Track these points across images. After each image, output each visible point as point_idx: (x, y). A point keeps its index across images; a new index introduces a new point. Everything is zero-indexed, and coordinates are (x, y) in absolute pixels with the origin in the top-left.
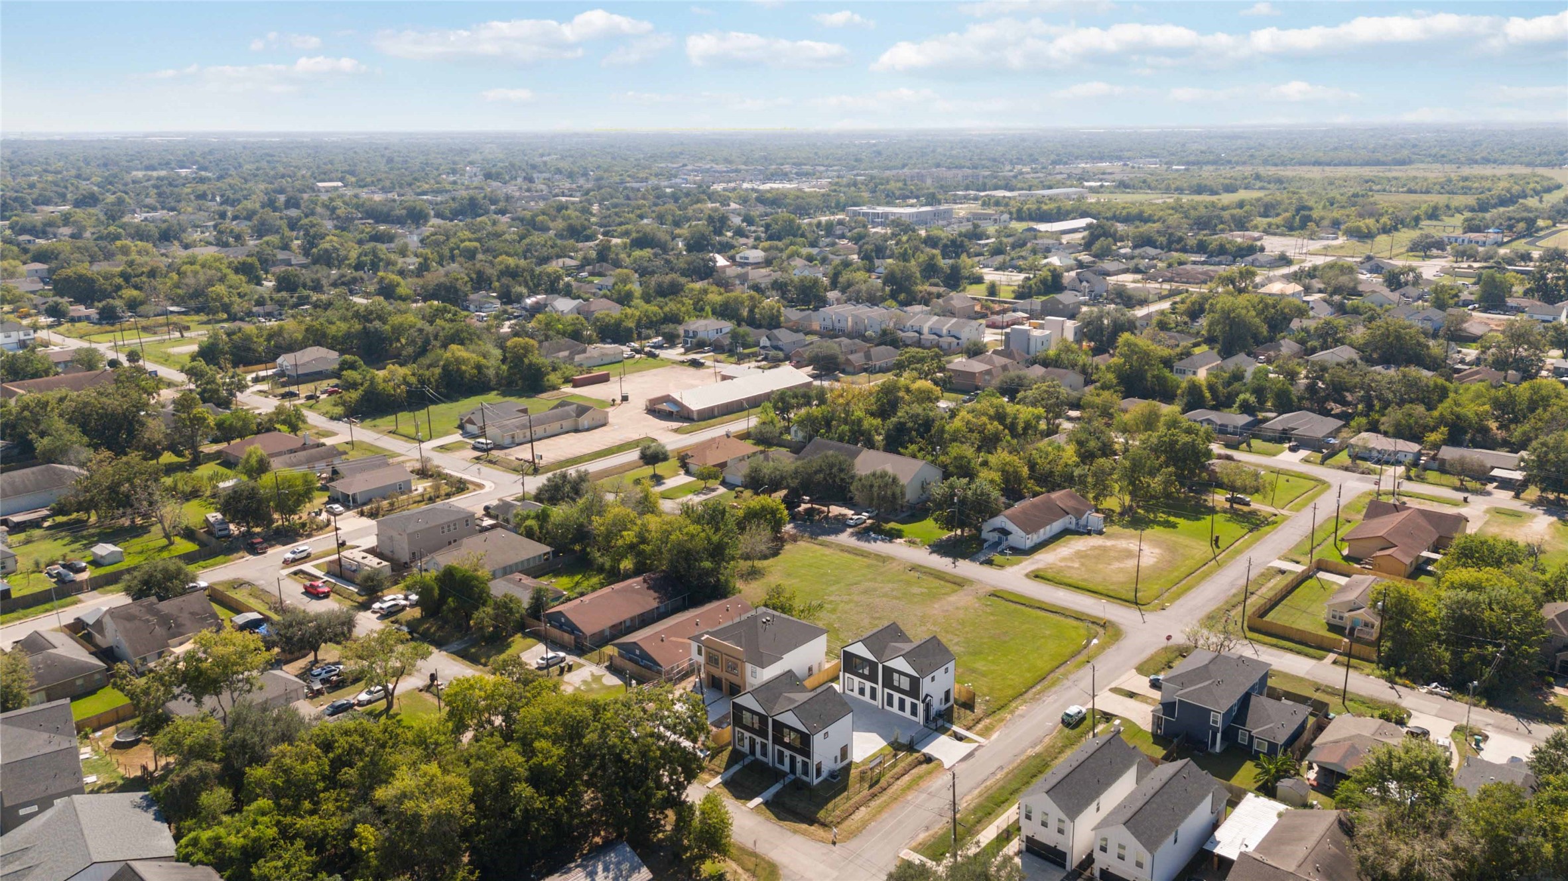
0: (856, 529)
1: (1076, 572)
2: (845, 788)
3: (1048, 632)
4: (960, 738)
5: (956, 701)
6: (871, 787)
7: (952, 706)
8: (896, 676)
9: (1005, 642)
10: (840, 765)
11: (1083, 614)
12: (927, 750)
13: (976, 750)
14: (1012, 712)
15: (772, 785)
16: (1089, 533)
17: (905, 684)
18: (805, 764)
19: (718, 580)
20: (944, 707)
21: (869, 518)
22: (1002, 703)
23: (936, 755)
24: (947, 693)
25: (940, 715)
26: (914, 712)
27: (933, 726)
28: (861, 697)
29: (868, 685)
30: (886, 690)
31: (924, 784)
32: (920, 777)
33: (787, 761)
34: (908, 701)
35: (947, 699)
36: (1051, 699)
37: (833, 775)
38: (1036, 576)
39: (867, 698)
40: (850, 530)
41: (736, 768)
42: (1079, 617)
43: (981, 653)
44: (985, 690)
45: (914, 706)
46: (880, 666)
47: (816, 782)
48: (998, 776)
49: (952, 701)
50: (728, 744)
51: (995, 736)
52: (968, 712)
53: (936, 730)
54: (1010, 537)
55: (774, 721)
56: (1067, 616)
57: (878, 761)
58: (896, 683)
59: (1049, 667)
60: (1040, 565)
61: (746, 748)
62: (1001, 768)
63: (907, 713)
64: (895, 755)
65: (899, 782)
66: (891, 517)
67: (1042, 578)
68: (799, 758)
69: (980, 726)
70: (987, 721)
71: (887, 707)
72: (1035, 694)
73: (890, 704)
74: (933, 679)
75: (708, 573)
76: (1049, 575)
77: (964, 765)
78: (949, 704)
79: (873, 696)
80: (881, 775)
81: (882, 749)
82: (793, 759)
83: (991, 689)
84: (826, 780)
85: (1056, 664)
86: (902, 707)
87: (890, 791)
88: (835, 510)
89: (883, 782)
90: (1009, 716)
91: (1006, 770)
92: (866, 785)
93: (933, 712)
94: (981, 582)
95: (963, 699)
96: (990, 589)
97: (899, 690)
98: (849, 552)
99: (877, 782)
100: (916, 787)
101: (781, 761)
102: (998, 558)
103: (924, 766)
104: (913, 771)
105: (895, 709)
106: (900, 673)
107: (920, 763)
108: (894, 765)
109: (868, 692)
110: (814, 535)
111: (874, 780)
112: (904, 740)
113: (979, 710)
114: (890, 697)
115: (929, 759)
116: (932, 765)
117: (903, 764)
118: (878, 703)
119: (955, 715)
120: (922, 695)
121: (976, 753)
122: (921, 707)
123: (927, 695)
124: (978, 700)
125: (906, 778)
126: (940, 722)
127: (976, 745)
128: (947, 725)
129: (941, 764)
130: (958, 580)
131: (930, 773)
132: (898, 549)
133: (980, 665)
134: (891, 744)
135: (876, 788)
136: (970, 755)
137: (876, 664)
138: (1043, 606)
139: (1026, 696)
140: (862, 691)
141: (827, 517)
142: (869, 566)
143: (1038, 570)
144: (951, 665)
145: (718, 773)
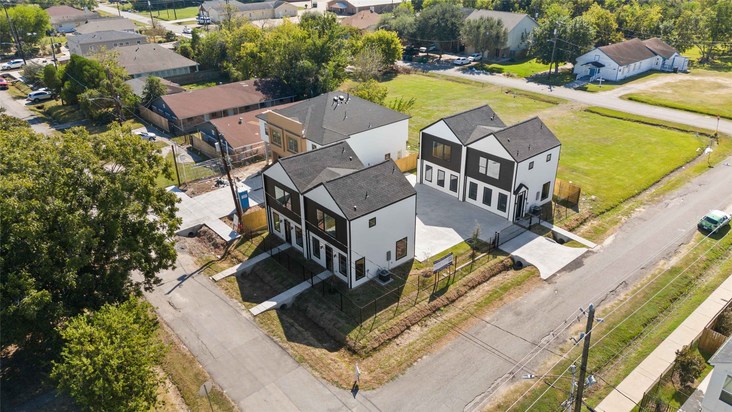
0: (462, 67)
1: (669, 96)
2: (396, 297)
3: (654, 140)
4: (561, 241)
5: (555, 199)
6: (433, 298)
7: (550, 203)
8: (483, 161)
9: (607, 146)
10: (394, 263)
11: (688, 126)
12: (519, 253)
13: (583, 256)
14: (627, 214)
15: (298, 283)
16: (675, 71)
17: (494, 170)
18: (343, 260)
19: (317, 80)
20: (540, 203)
21: (474, 61)
22: (611, 204)
23: (528, 259)
24: (546, 187)
25: (534, 211)
26: (502, 205)
27: (526, 223)
28: (440, 188)
29: (449, 173)
30: (470, 179)
31: (510, 299)
32: (505, 289)
33: (323, 252)
34: (496, 191)
35: (545, 195)
36: (676, 202)
37: (382, 276)
38: (630, 99)
39: (446, 189)
40: (456, 68)
41: (264, 256)
42: (684, 130)
43: (581, 154)
44: (590, 188)
45: (503, 200)
46: (464, 149)
47: (355, 284)
48: (622, 296)
49: (549, 198)
50: (264, 229)
51: (608, 241)
52: (570, 211)
53: (530, 229)
54: (602, 70)
55: (305, 198)
56: (670, 128)
57: (446, 262)
58: (482, 170)
59: (662, 170)
60: (632, 91)
61: (282, 235)
62: (625, 284)
63: (493, 207)
64: (473, 256)
65: (473, 292)
66: (493, 61)
67: (636, 100)
68: (336, 251)
69: (585, 228)
70: (595, 223)
71: (468, 200)
72: (653, 196)
73: (473, 195)
74: (531, 166)
75: (307, 72)
76: (643, 98)
77: (568, 277)
78: (546, 201)
79: (454, 186)
80: (450, 281)
81: (455, 247)
82: (329, 251)
83: (597, 189)
84: (372, 281)
85: (671, 168)
86: (487, 200)
87: (460, 304)
88: (446, 57)
89: (452, 291)
90: (624, 219)
91: (631, 288)
92: (427, 294)
93: (526, 208)
94: (576, 101)
95: (562, 197)
96: (586, 106)
97: (485, 178)
98: (453, 81)
99: (444, 290)
100: (498, 303)
101: (317, 253)
102: (590, 86)
103: (511, 273)
104: (495, 279)
105: (479, 202)
106: (489, 157)
107: (506, 268)
108: (470, 269)
109: (447, 183)
110: (425, 70)
111: (440, 286)
112: (486, 237)
113: (584, 209)
114: (474, 187)
115: (518, 265)
116: (522, 273)
117: (482, 269)
118: (459, 194)
119: (555, 213)
120: (515, 185)
121: (586, 261)
122: (512, 199)
123: (521, 186)
124: (582, 199)
125: (486, 287)
126: (535, 220)
127: (584, 250)
128: (545, 224)
129: (535, 272)
130: (552, 100)
131: (519, 284)
132: (498, 79)
133: (581, 164)
134: (469, 241)
135: (438, 302)
136: (576, 264)
137: (460, 147)
138: (643, 120)
139: (639, 198)
140: (441, 183)
141: (438, 61)
142: (469, 89)
143: (631, 94)
144: (555, 152)
145: (240, 261)
